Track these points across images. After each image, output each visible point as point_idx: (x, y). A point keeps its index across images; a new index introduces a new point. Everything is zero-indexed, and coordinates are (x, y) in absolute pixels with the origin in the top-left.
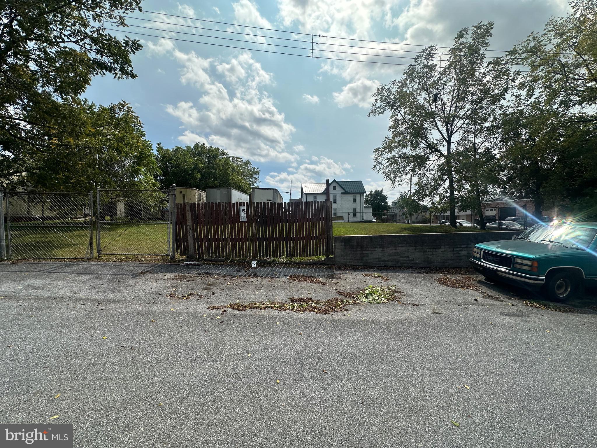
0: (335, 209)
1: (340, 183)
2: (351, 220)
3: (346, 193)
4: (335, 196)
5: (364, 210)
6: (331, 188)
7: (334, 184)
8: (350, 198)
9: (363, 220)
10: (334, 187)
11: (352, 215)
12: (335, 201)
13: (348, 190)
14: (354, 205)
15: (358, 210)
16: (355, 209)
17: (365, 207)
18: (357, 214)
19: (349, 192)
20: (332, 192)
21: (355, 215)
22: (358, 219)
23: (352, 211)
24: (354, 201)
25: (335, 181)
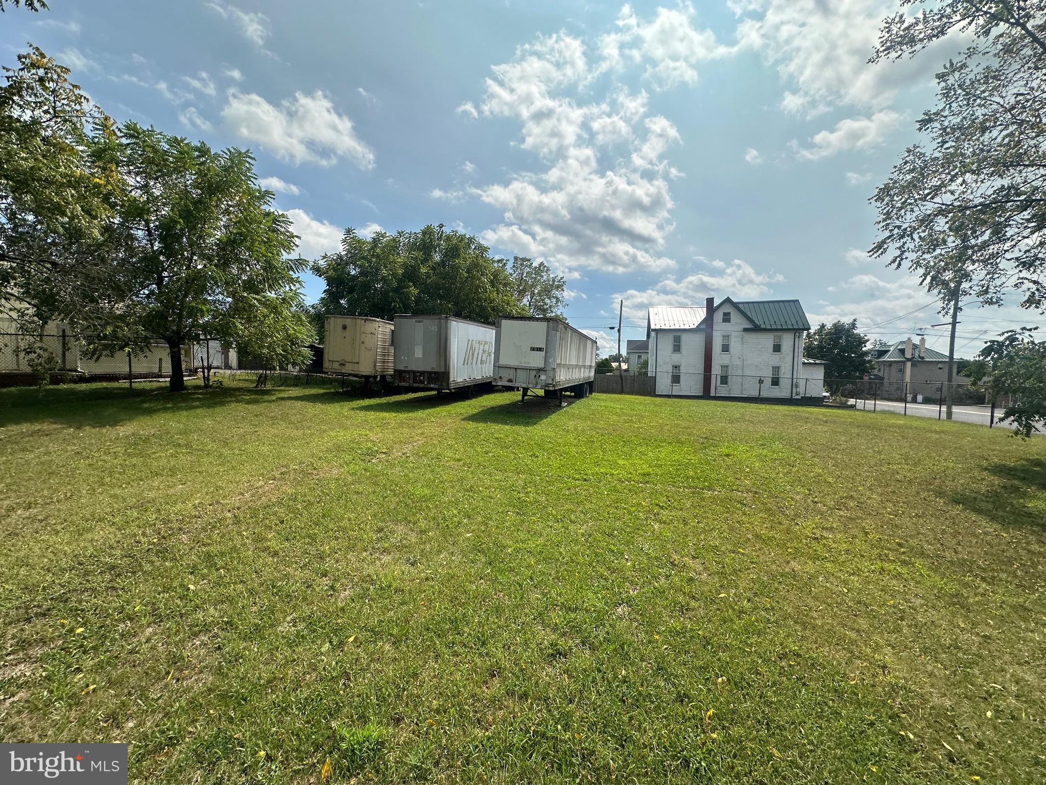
0: (725, 367)
1: (741, 306)
2: (765, 394)
3: (756, 329)
4: (726, 337)
5: (802, 373)
6: (718, 316)
7: (727, 309)
8: (767, 341)
9: (797, 394)
10: (725, 314)
11: (768, 382)
12: (726, 348)
13: (762, 323)
14: (775, 359)
15: (785, 373)
16: (776, 369)
17: (804, 363)
18: (781, 381)
19: (763, 326)
20: (720, 329)
21: (775, 382)
22: (783, 392)
23: (768, 374)
24: (777, 348)
25: (728, 301)
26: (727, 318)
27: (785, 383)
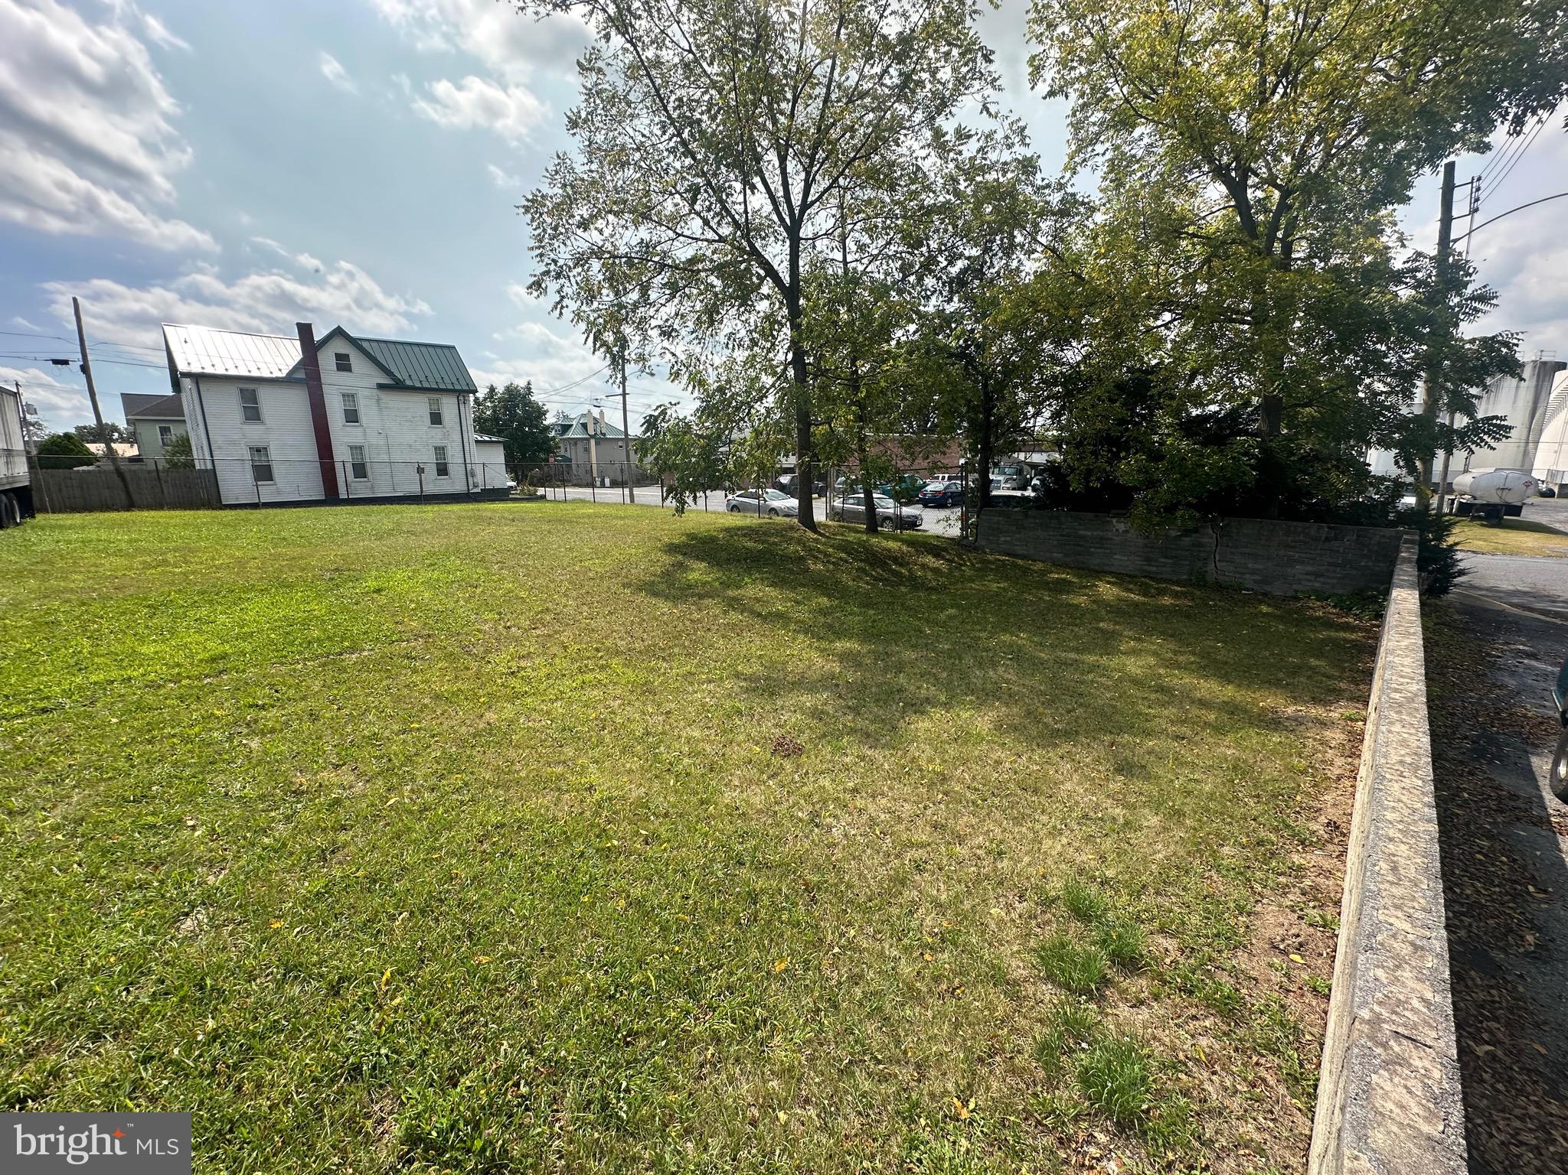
0: (356, 449)
1: (365, 345)
2: (430, 488)
3: (397, 386)
4: (350, 397)
5: (477, 456)
6: (327, 360)
7: (340, 346)
8: (418, 406)
9: (475, 486)
10: (339, 357)
11: (431, 471)
12: (352, 417)
13: (406, 377)
14: (436, 436)
15: (454, 457)
16: (440, 451)
17: (477, 442)
18: (450, 467)
19: (408, 383)
20: (334, 384)
21: (442, 470)
22: (455, 483)
23: (429, 458)
24: (436, 419)
25: (339, 332)
26: (343, 364)
27: (456, 469)
